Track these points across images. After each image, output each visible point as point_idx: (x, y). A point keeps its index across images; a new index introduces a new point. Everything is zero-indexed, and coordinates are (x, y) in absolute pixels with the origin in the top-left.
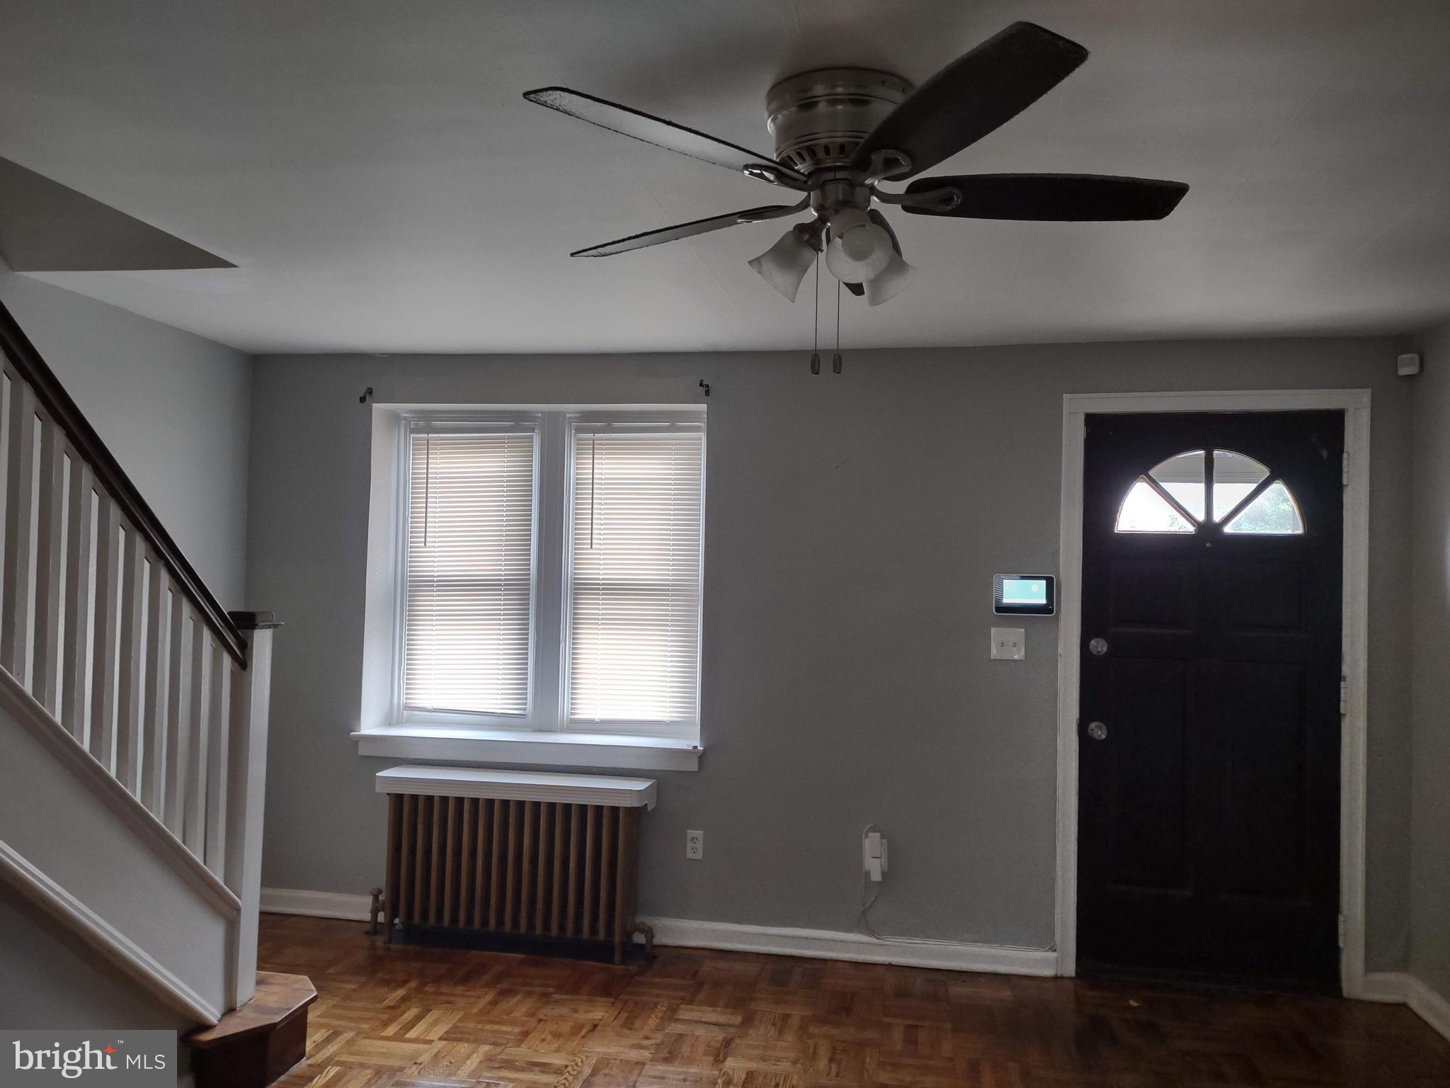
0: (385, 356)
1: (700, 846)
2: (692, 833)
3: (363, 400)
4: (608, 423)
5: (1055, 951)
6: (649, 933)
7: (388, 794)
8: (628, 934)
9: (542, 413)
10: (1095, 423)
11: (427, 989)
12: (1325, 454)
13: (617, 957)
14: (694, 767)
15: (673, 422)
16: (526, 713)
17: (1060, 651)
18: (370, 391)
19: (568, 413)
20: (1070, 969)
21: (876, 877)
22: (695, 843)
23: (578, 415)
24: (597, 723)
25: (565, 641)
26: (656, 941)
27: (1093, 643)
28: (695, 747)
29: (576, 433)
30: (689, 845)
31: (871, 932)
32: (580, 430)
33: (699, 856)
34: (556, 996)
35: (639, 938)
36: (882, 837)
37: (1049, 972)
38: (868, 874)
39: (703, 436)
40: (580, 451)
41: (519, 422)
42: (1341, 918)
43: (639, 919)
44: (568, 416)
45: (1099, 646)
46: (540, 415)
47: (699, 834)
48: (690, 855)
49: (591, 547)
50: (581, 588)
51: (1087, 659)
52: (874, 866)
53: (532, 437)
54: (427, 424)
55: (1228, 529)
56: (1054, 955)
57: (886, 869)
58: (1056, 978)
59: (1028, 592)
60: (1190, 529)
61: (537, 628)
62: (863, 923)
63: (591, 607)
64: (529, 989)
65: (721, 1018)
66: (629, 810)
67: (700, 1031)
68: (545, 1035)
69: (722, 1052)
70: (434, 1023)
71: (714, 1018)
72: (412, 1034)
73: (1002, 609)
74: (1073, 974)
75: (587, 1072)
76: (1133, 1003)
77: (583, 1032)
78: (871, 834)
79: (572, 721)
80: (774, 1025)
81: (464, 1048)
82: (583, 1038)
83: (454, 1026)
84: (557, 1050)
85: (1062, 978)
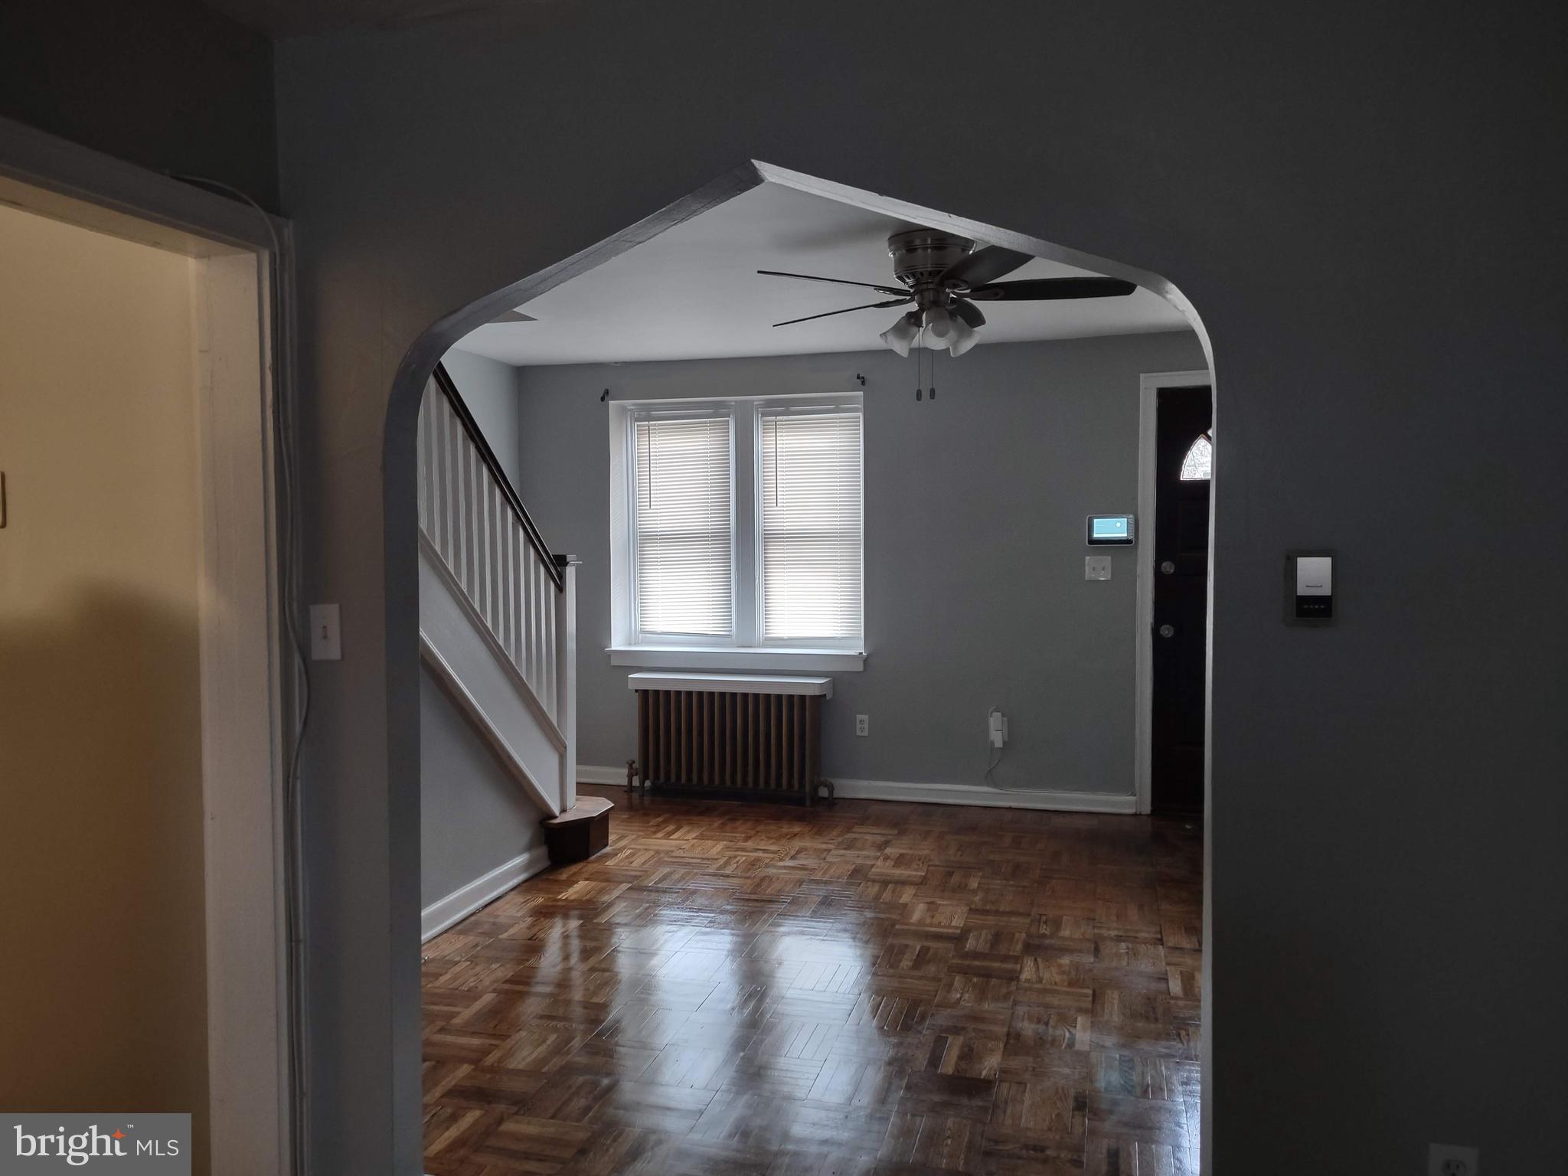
0: (618, 365)
1: (866, 726)
2: (859, 717)
3: (603, 399)
4: (786, 408)
5: (1135, 795)
6: (831, 788)
7: (637, 691)
8: (815, 789)
9: (736, 402)
10: (1163, 394)
11: (678, 817)
13: (808, 802)
14: (860, 667)
15: (837, 404)
16: (731, 633)
17: (1138, 572)
18: (607, 392)
19: (756, 401)
20: (1147, 809)
21: (999, 744)
22: (863, 724)
23: (762, 403)
24: (786, 640)
25: (759, 579)
26: (835, 796)
27: (1164, 564)
28: (861, 653)
29: (762, 416)
30: (858, 726)
31: (995, 785)
32: (763, 415)
33: (866, 733)
34: (767, 821)
35: (824, 792)
36: (1003, 716)
37: (1132, 811)
38: (993, 743)
39: (861, 415)
40: (765, 431)
41: (717, 411)
43: (823, 778)
44: (755, 403)
45: (1168, 567)
46: (733, 403)
47: (865, 717)
48: (859, 733)
49: (777, 505)
50: (768, 537)
51: (1160, 578)
52: (997, 738)
53: (728, 421)
54: (647, 415)
56: (1133, 798)
57: (1006, 739)
58: (1135, 815)
59: (1111, 528)
61: (737, 570)
62: (988, 779)
63: (776, 551)
64: (746, 818)
65: (883, 832)
66: (813, 697)
67: (867, 837)
68: (763, 838)
69: (881, 847)
70: (688, 832)
71: (878, 831)
72: (674, 836)
73: (1093, 542)
74: (1149, 812)
75: (793, 853)
76: (1188, 827)
77: (788, 837)
78: (994, 714)
79: (767, 639)
80: (920, 835)
81: (710, 843)
82: (789, 839)
83: (701, 834)
84: (772, 844)
85: (1140, 814)
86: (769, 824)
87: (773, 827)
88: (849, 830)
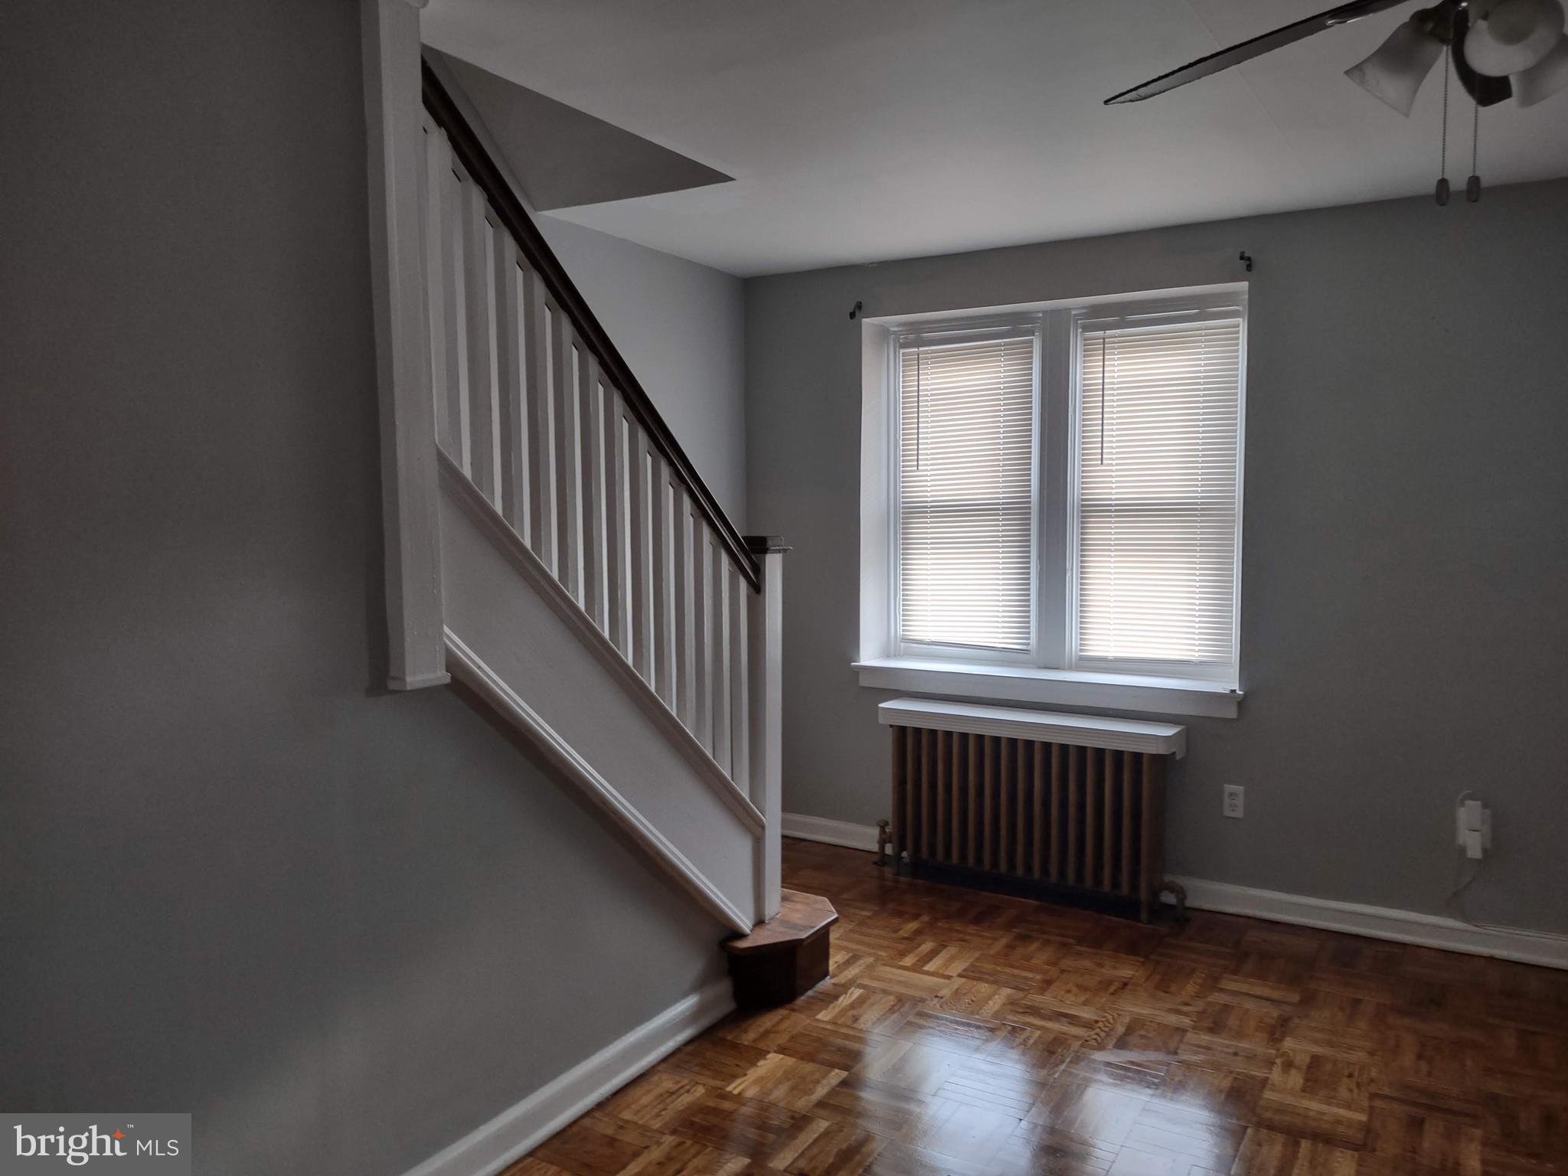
0: (875, 265)
1: (1240, 801)
2: (1229, 788)
3: (852, 315)
4: (1122, 316)
6: (1181, 893)
7: (891, 726)
8: (1155, 893)
9: (1044, 312)
11: (940, 924)
13: (1144, 916)
14: (1231, 713)
15: (1202, 309)
16: (1029, 648)
18: (859, 306)
19: (1074, 308)
21: (1475, 852)
22: (1234, 798)
23: (1085, 311)
24: (1111, 661)
26: (1189, 903)
28: (1233, 691)
29: (1083, 332)
30: (1227, 800)
31: (1466, 919)
32: (1086, 328)
33: (1239, 813)
34: (1079, 948)
35: (1169, 898)
36: (1484, 807)
38: (1462, 850)
39: (1242, 325)
40: (1087, 352)
41: (1017, 325)
43: (1167, 878)
44: (1073, 312)
46: (1041, 315)
47: (1239, 789)
48: (1228, 812)
49: (1102, 464)
50: (1089, 510)
52: (1472, 841)
53: (1031, 341)
54: (915, 338)
57: (1488, 845)
61: (1040, 557)
62: (1453, 906)
63: (1101, 531)
64: (1045, 937)
65: (1275, 995)
66: (1156, 758)
67: (1249, 1004)
68: (1070, 986)
69: (1277, 1031)
70: (952, 959)
71: (1266, 992)
72: (930, 967)
75: (1120, 1029)
77: (1112, 989)
78: (1468, 802)
79: (1082, 659)
80: (1342, 1009)
81: (984, 988)
82: (1113, 994)
83: (972, 965)
84: (1085, 1003)
86: (1080, 954)
87: (1087, 964)
88: (1212, 983)
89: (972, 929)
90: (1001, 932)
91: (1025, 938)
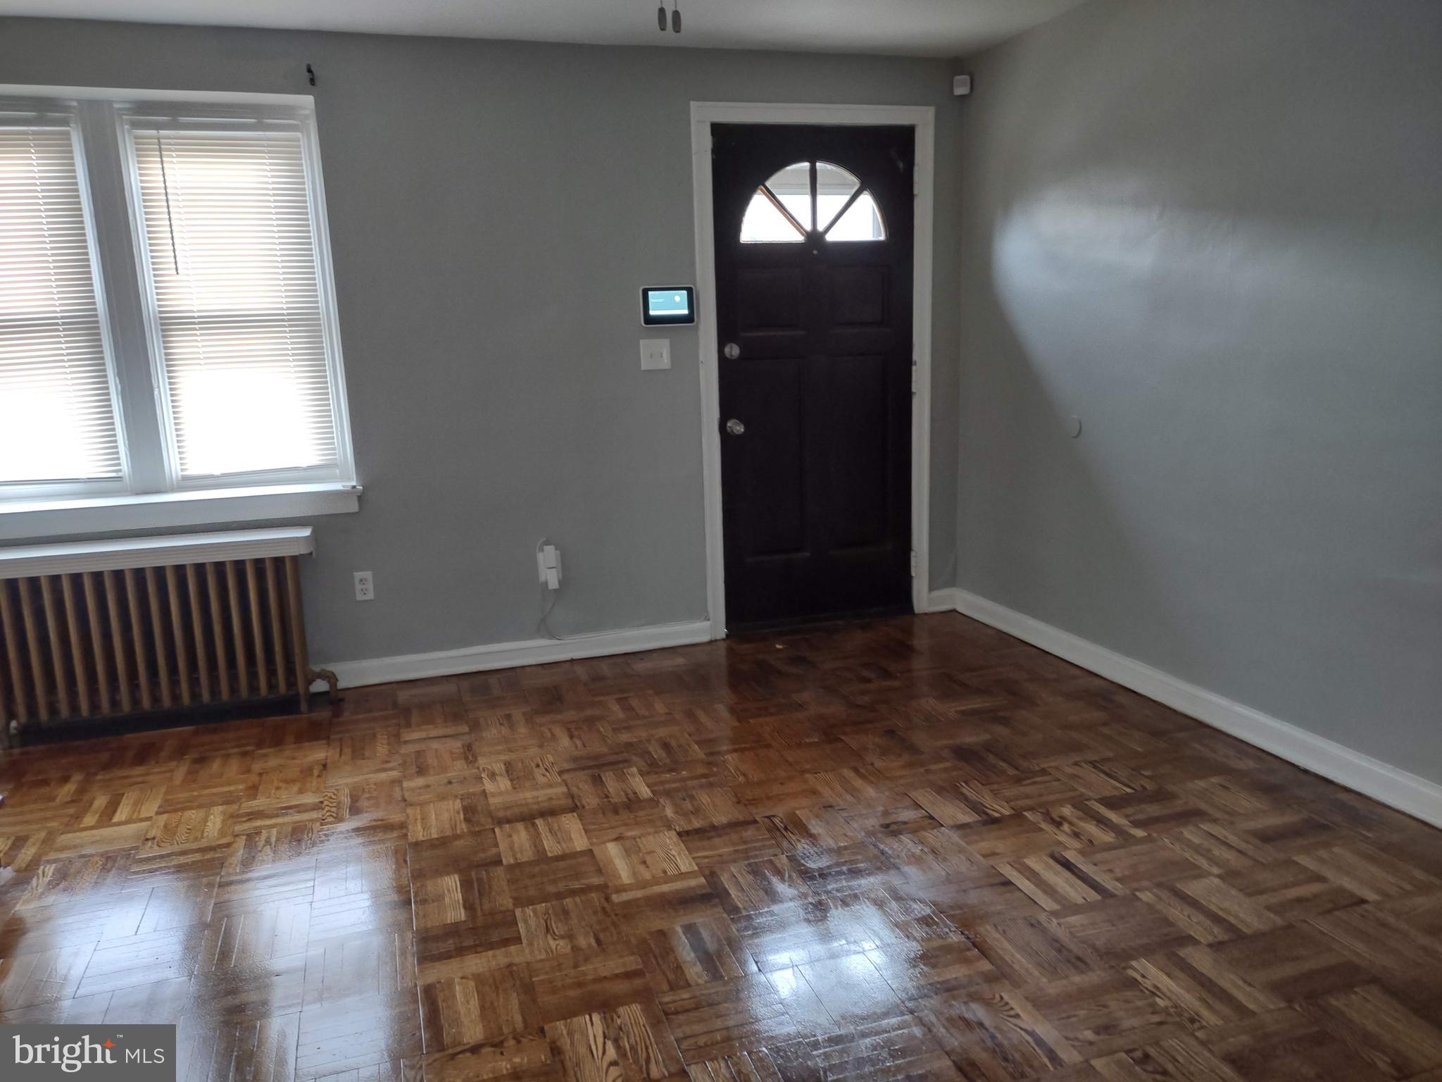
1: (370, 586)
2: (358, 575)
4: (174, 115)
5: (709, 620)
6: (331, 678)
8: (309, 684)
10: (719, 131)
11: (99, 777)
12: (901, 165)
13: (304, 708)
14: (353, 507)
15: (259, 118)
16: (120, 474)
17: (701, 358)
19: (116, 102)
20: (722, 632)
21: (553, 583)
22: (365, 585)
23: (128, 106)
24: (218, 477)
25: (159, 387)
26: (342, 684)
27: (728, 347)
28: (354, 487)
29: (130, 128)
30: (358, 587)
31: (552, 636)
33: (371, 596)
34: (260, 751)
35: (320, 686)
36: (556, 549)
37: (706, 638)
38: (544, 584)
40: (141, 152)
41: (45, 112)
42: (913, 554)
43: (316, 669)
44: (115, 105)
45: (733, 351)
46: (76, 102)
47: (368, 575)
48: (360, 597)
49: (177, 273)
50: (168, 323)
51: (724, 364)
52: (552, 578)
53: (69, 133)
55: (831, 237)
56: (709, 622)
57: (561, 577)
58: (711, 642)
59: (669, 303)
60: (799, 238)
61: (120, 374)
62: (544, 628)
63: (186, 345)
64: (223, 752)
65: (449, 731)
66: (295, 559)
67: (435, 745)
68: (276, 784)
69: (469, 754)
70: (137, 804)
71: (441, 732)
72: (120, 816)
73: (650, 320)
74: (724, 636)
75: (347, 801)
76: (778, 646)
77: (316, 772)
78: (546, 548)
79: (185, 478)
80: (502, 724)
81: (193, 815)
82: (319, 776)
83: (166, 801)
84: (301, 791)
85: (716, 641)
86: (265, 755)
87: (273, 762)
88: (396, 739)
89: (139, 770)
90: (175, 763)
91: (202, 760)
